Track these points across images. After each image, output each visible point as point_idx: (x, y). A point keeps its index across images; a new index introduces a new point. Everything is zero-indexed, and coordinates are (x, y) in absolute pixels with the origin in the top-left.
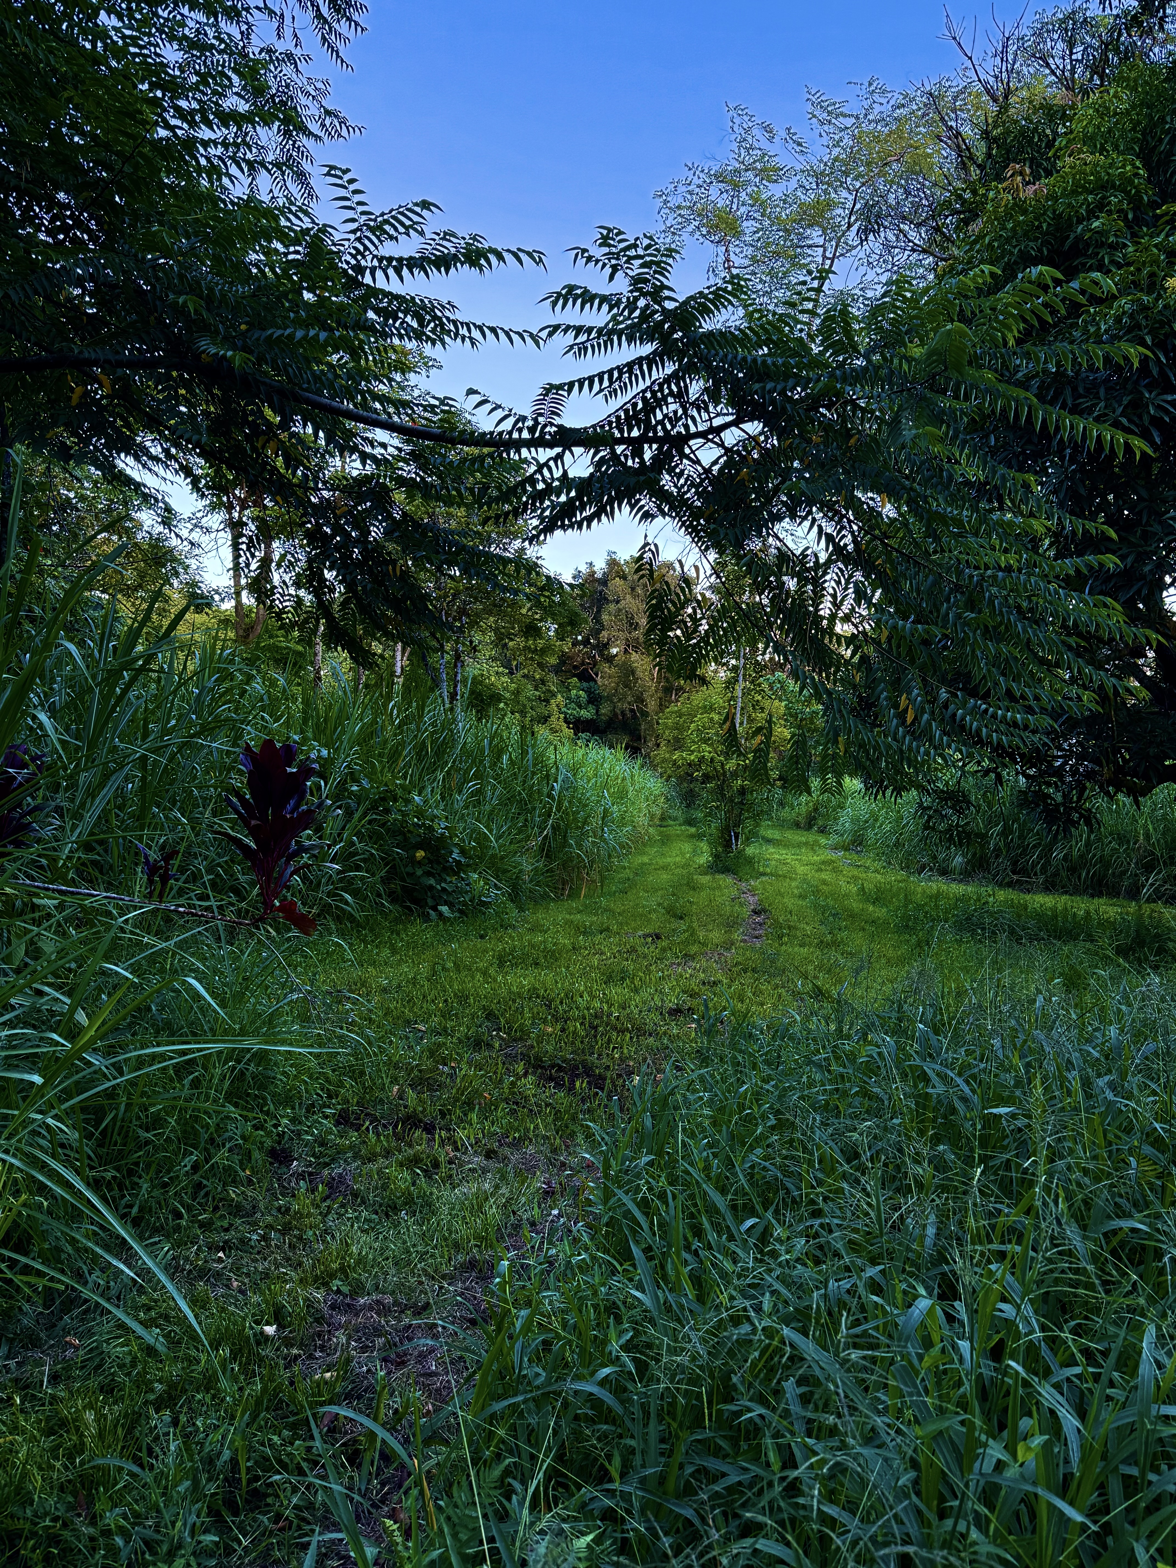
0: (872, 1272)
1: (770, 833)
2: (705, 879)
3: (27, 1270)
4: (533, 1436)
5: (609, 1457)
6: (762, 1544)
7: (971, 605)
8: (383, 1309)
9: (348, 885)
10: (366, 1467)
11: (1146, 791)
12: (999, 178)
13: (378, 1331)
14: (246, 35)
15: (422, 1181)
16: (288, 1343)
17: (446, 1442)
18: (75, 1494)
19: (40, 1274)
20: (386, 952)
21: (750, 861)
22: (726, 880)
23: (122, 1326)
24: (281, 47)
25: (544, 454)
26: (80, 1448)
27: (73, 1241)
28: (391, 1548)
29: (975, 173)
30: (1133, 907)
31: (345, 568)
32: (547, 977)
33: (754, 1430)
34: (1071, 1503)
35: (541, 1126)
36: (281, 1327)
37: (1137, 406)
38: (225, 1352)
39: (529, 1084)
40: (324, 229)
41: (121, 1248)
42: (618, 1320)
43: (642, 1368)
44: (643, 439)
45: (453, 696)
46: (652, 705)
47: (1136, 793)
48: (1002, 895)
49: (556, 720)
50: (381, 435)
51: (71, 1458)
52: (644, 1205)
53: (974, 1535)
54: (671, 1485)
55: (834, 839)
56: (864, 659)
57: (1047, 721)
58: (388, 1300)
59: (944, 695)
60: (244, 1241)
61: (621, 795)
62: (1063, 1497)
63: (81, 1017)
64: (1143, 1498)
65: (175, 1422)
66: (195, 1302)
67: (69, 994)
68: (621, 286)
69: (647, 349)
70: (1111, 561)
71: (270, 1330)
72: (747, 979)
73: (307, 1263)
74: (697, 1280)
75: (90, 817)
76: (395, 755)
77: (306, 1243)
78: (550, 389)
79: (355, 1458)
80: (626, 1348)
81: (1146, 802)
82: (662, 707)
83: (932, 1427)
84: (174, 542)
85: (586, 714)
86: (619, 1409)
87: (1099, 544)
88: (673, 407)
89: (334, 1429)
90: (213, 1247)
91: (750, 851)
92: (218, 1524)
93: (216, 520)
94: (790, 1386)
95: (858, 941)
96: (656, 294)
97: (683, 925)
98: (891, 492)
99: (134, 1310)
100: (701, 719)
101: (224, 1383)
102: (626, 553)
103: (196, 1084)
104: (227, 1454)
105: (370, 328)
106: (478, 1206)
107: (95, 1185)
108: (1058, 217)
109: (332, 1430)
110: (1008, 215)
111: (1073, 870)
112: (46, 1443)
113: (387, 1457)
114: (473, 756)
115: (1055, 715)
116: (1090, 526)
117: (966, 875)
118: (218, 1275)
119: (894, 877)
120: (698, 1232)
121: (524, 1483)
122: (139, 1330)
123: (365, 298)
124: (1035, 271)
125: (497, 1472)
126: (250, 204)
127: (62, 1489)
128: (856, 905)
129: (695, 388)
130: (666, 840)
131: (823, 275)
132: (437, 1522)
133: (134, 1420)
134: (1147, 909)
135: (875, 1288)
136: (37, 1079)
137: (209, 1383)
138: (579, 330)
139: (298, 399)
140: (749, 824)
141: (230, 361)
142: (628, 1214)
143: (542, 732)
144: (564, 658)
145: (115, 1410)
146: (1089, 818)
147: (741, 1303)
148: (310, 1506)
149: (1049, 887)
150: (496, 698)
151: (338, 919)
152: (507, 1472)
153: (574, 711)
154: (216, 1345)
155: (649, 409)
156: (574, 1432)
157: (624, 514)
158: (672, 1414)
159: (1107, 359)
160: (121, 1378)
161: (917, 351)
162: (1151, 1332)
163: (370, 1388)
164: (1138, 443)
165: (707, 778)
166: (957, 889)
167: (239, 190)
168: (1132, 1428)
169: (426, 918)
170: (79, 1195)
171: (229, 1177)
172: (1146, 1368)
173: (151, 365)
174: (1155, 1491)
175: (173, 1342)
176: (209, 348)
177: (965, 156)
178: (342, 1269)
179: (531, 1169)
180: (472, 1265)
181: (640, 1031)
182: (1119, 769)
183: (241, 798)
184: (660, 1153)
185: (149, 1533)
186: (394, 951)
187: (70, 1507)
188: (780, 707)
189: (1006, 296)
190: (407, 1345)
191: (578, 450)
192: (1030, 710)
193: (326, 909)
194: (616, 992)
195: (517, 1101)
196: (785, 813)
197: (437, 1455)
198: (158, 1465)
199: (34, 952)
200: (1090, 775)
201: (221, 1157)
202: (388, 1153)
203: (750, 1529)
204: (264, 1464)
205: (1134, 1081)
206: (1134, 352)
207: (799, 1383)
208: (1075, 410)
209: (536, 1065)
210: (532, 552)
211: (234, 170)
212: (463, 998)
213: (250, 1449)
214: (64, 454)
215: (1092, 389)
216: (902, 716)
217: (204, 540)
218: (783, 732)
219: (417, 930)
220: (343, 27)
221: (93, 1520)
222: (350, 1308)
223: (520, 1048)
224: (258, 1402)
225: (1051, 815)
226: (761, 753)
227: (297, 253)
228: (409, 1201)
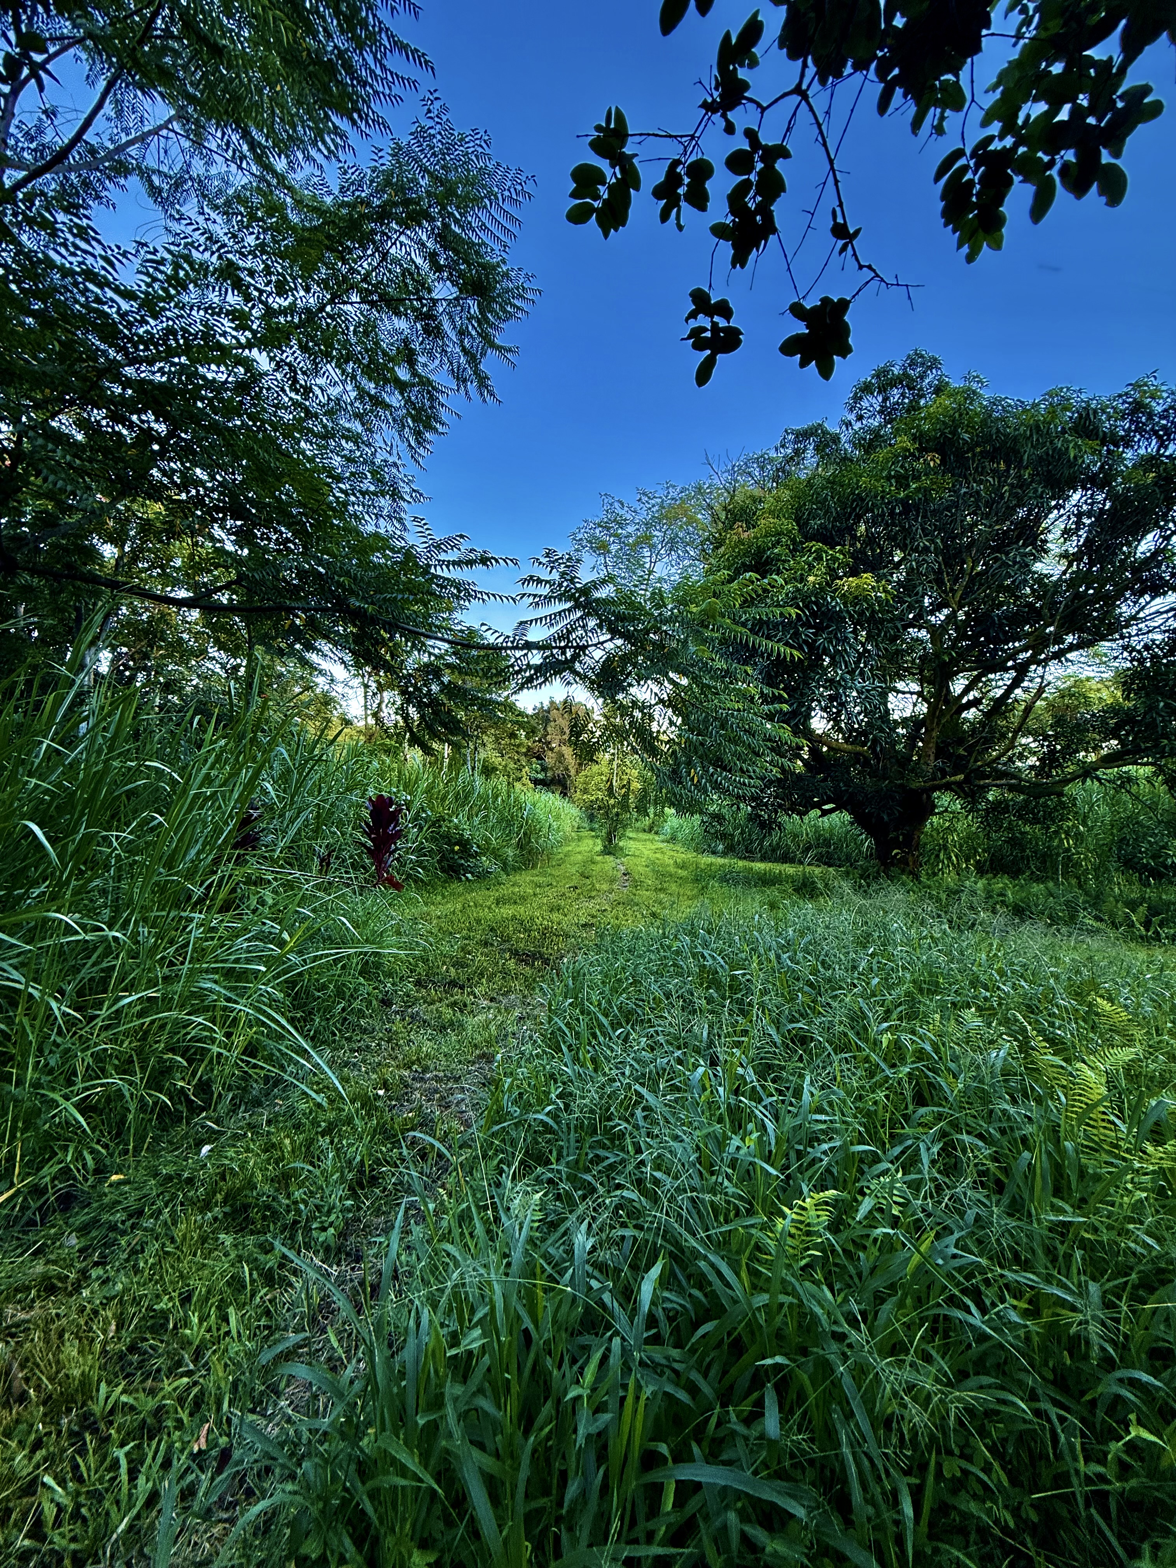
0: (678, 1053)
1: (631, 835)
2: (599, 858)
3: (255, 1066)
4: (513, 1143)
5: (551, 1152)
6: (626, 1193)
7: (723, 727)
8: (438, 1079)
9: (420, 864)
10: (429, 1162)
11: (806, 813)
12: (731, 528)
13: (436, 1091)
14: (374, 454)
15: (458, 1014)
16: (390, 1099)
17: (470, 1147)
18: (279, 1182)
19: (262, 1068)
20: (439, 898)
21: (621, 849)
22: (610, 858)
23: (305, 1093)
24: (391, 460)
25: (518, 654)
26: (282, 1158)
27: (280, 1050)
28: (442, 1203)
29: (721, 525)
30: (801, 868)
31: (420, 706)
32: (520, 910)
33: (622, 1135)
34: (772, 1165)
35: (517, 985)
36: (387, 1090)
37: (797, 635)
38: (358, 1105)
39: (511, 964)
40: (412, 547)
41: (303, 1053)
42: (556, 1082)
43: (567, 1106)
44: (566, 646)
45: (473, 768)
46: (573, 772)
47: (802, 814)
48: (741, 863)
49: (525, 780)
50: (439, 643)
51: (277, 1164)
52: (568, 1025)
53: (726, 1183)
54: (581, 1165)
55: (662, 837)
56: (674, 752)
57: (759, 782)
58: (441, 1074)
59: (711, 770)
60: (368, 1047)
61: (558, 817)
62: (767, 1162)
63: (286, 936)
64: (806, 1161)
65: (332, 1142)
66: (344, 1080)
67: (279, 924)
68: (555, 576)
69: (568, 605)
70: (785, 707)
71: (381, 1092)
72: (620, 908)
73: (400, 1057)
74: (593, 1060)
75: (292, 832)
76: (444, 799)
77: (399, 1046)
78: (521, 623)
79: (424, 1156)
80: (558, 1097)
81: (806, 819)
82: (577, 772)
83: (705, 1132)
84: (334, 694)
85: (540, 776)
86: (555, 1127)
87: (780, 699)
88: (580, 632)
89: (414, 1142)
90: (352, 1051)
91: (621, 844)
92: (354, 1195)
93: (356, 682)
94: (639, 1113)
95: (673, 888)
96: (572, 581)
97: (588, 882)
98: (683, 673)
99: (311, 1085)
100: (597, 779)
101: (357, 1121)
102: (559, 698)
103: (343, 967)
104: (358, 1158)
105: (433, 594)
106: (486, 1026)
107: (291, 1021)
108: (759, 547)
109: (412, 1143)
110: (736, 546)
111: (774, 850)
112: (264, 1157)
113: (440, 1156)
114: (483, 798)
115: (762, 779)
116: (776, 692)
117: (724, 854)
118: (354, 1065)
119: (690, 856)
120: (595, 1036)
121: (509, 1166)
122: (314, 1095)
123: (431, 579)
124: (748, 575)
125: (496, 1162)
126: (376, 535)
127: (272, 1180)
128: (672, 869)
129: (592, 623)
130: (580, 839)
131: (651, 572)
132: (466, 1189)
133: (310, 1143)
134: (808, 869)
135: (680, 1062)
136: (263, 969)
137: (349, 1121)
138: (535, 596)
139: (398, 627)
140: (621, 831)
141: (366, 611)
142: (560, 1029)
143: (518, 785)
144: (529, 749)
145: (300, 1138)
146: (780, 826)
147: (614, 1072)
148: (401, 1183)
149: (763, 859)
150: (495, 769)
151: (416, 882)
152: (501, 1161)
153: (534, 775)
154: (353, 1101)
155: (569, 632)
156: (534, 1139)
157: (557, 682)
158: (582, 1127)
159: (781, 614)
160: (304, 1121)
161: (694, 609)
162: (808, 1078)
163: (432, 1120)
164: (795, 653)
165: (600, 808)
166: (721, 861)
167: (370, 528)
168: (800, 1126)
169: (460, 880)
170: (283, 1027)
171: (361, 1014)
172: (806, 1096)
173: (325, 610)
174: (811, 1157)
175: (331, 1101)
176: (355, 602)
177: (715, 519)
178: (418, 1059)
179: (513, 1007)
180: (483, 1055)
181: (567, 936)
182: (793, 803)
183: (367, 824)
184: (576, 998)
185: (318, 1202)
186: (444, 897)
187: (277, 1190)
188: (635, 773)
189: (735, 585)
190: (451, 1098)
191: (535, 652)
192: (750, 777)
193: (409, 876)
194: (555, 916)
195: (505, 972)
196: (638, 824)
197: (466, 1154)
198: (323, 1166)
199: (262, 902)
200: (780, 806)
201: (356, 1005)
202: (441, 1000)
203: (619, 1187)
204: (378, 1162)
205: (800, 955)
206: (793, 612)
207: (644, 1109)
208: (769, 638)
209: (515, 953)
210: (513, 698)
211: (367, 517)
212: (478, 921)
213: (371, 1155)
214: (281, 653)
215: (776, 626)
216: (692, 779)
217: (350, 691)
218: (636, 785)
219: (455, 886)
220: (421, 451)
221: (288, 1197)
222: (422, 1079)
223: (507, 946)
224: (375, 1130)
225: (763, 825)
226: (626, 796)
227: (399, 557)
228: (452, 1024)
